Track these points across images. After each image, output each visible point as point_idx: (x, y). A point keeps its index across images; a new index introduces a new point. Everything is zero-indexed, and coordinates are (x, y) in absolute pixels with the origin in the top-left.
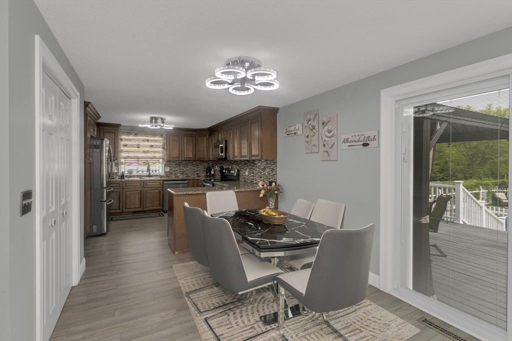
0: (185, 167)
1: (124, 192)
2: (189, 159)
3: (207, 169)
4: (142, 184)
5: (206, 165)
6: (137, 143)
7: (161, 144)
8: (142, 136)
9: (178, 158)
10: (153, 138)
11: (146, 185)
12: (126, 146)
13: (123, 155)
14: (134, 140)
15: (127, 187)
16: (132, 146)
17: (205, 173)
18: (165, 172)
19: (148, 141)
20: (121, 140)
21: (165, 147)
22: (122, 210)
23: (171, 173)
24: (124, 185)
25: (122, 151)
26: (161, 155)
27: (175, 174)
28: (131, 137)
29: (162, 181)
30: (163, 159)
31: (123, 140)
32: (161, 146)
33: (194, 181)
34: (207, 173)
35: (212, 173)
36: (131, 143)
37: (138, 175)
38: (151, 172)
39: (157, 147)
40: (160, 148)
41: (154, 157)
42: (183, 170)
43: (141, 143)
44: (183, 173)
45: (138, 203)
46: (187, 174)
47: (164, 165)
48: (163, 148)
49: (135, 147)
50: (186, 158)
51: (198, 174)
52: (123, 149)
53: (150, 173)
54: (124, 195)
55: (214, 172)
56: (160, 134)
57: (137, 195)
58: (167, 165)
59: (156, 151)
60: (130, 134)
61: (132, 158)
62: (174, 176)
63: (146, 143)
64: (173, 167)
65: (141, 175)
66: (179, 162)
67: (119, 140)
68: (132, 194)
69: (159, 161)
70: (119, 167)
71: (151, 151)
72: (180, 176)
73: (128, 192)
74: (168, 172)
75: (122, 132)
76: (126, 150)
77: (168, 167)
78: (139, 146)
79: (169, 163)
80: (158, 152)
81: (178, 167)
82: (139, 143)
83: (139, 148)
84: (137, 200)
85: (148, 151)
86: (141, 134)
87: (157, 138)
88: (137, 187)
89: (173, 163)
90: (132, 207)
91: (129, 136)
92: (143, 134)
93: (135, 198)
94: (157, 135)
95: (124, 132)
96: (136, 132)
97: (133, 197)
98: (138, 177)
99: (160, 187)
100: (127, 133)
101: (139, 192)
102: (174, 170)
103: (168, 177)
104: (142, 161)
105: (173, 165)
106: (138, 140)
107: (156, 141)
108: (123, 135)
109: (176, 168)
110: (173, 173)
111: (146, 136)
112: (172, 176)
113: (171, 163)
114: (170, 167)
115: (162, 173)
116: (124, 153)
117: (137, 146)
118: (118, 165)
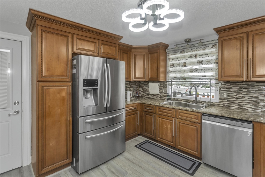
1: (157, 118)
4: (175, 113)
6: (183, 61)
7: (214, 57)
8: (189, 52)
10: (202, 52)
11: (179, 115)
12: (173, 65)
14: (180, 58)
15: (160, 113)
16: (178, 65)
18: (220, 99)
19: (196, 56)
20: (169, 59)
21: (219, 62)
22: (156, 137)
23: (232, 102)
24: (157, 111)
25: (169, 72)
26: (213, 73)
27: (239, 105)
28: (178, 55)
29: (199, 114)
30: (217, 79)
31: (171, 60)
32: (214, 61)
36: (177, 62)
37: (183, 98)
39: (208, 62)
40: (212, 63)
41: (204, 77)
43: (188, 61)
44: (256, 105)
45: (170, 135)
47: (218, 89)
48: (217, 63)
49: (181, 66)
52: (171, 69)
53: (196, 98)
54: (157, 122)
56: (213, 43)
57: (169, 125)
58: (223, 88)
59: (206, 68)
60: (177, 52)
61: (178, 79)
62: (235, 107)
63: (194, 60)
64: (235, 92)
65: (188, 100)
66: (248, 85)
67: (167, 61)
68: (164, 122)
69: (210, 82)
70: (168, 88)
71: (200, 69)
72: (249, 109)
73: (161, 119)
74: (225, 99)
75: (170, 51)
76: (173, 70)
77: (226, 91)
78: (186, 64)
79: (227, 85)
80: (210, 69)
81: (246, 93)
82: (186, 61)
83: (185, 66)
84: (169, 131)
85: (196, 69)
86: (187, 49)
87: (208, 51)
88: (169, 116)
89: (234, 85)
90: (165, 138)
91: (176, 54)
92: (190, 49)
93: (167, 128)
94: (206, 46)
95: (171, 51)
96: (182, 48)
97: (165, 127)
98: (184, 102)
99: (197, 123)
100: (174, 52)
101: (171, 121)
102: (237, 97)
103: (225, 106)
104: (188, 83)
105: (233, 89)
106: (185, 57)
107: (207, 54)
108: (171, 54)
109: (241, 94)
110: (235, 102)
111: (193, 50)
112: (233, 107)
113: (232, 86)
114: (230, 91)
115: (215, 100)
116: (171, 73)
117: (184, 64)
118: (167, 86)
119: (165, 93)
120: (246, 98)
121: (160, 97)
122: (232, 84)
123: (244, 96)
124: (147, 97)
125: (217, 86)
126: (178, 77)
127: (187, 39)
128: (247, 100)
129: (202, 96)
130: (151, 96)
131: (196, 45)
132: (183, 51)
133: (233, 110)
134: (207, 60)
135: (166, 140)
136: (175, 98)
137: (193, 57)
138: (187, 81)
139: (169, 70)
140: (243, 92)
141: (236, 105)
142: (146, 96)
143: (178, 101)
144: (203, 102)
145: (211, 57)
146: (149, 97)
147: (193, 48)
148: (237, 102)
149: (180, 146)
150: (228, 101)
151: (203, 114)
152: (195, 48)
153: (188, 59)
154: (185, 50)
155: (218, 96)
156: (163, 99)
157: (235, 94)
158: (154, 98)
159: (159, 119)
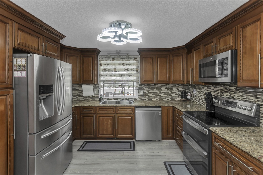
0: (158, 90)
1: (98, 117)
2: (163, 82)
3: (182, 92)
4: (114, 110)
5: (181, 88)
6: (114, 67)
7: (135, 67)
8: (118, 60)
9: (151, 81)
10: (128, 62)
11: (118, 111)
12: (104, 70)
13: (103, 78)
14: (111, 64)
15: (101, 112)
16: (109, 70)
17: (180, 96)
18: (139, 95)
19: (123, 64)
20: (101, 64)
21: (139, 70)
22: (96, 135)
23: (145, 96)
24: (98, 111)
25: (101, 75)
26: (135, 78)
27: (149, 98)
28: (109, 62)
29: (134, 107)
30: (137, 82)
31: (103, 65)
32: (135, 69)
33: (169, 108)
34: (182, 97)
35: (189, 97)
36: (108, 67)
37: (114, 97)
38: (126, 95)
39: (132, 70)
40: (134, 71)
41: (129, 81)
42: (157, 93)
43: (118, 67)
44: (156, 97)
45: (110, 129)
46: (160, 98)
47: (138, 88)
48: (137, 71)
49: (112, 71)
50: (160, 81)
51: (172, 98)
52: (102, 73)
53: (124, 96)
54: (97, 121)
55: (191, 96)
56: (135, 57)
57: (110, 121)
58: (141, 88)
59: (130, 74)
60: (108, 59)
61: (109, 82)
62: (147, 99)
63: (122, 67)
64: (147, 90)
65: (117, 98)
66: (153, 85)
67: (99, 65)
68: (105, 120)
69: (133, 84)
70: (99, 90)
71: (126, 74)
72: (153, 100)
73: (101, 117)
74: (142, 95)
75: (101, 57)
76: (104, 74)
77: (142, 90)
78: (116, 69)
79: (143, 86)
80: (133, 75)
81: (152, 90)
82: (116, 67)
83: (115, 71)
84: (109, 126)
85: (123, 74)
86: (117, 58)
87: (132, 62)
88: (110, 113)
89: (146, 86)
90: (105, 133)
91: (107, 61)
92: (119, 58)
93: (107, 124)
94: (131, 58)
95: (103, 57)
96: (113, 56)
97: (106, 123)
98: (115, 100)
99: (132, 114)
100: (105, 58)
101: (111, 117)
102: (148, 93)
103: (142, 100)
104: (118, 85)
105: (146, 88)
106: (115, 64)
107: (131, 64)
108: (102, 60)
109: (150, 91)
110: (147, 96)
111: (122, 59)
112: (146, 99)
113: (145, 86)
114: (144, 90)
115: (136, 96)
116: (103, 76)
117: (114, 69)
118: (98, 88)
119: (97, 94)
120: (152, 93)
121: (91, 99)
122: (145, 85)
123: (151, 92)
124: (76, 99)
125: (137, 87)
126: (109, 80)
127: (118, 50)
128: (152, 95)
129: (127, 94)
130: (81, 98)
131: (124, 56)
132: (113, 59)
133: (146, 101)
134: (131, 68)
135: (106, 135)
136: (106, 98)
137: (121, 65)
138: (117, 84)
139: (101, 74)
140: (151, 90)
141: (148, 98)
142: (74, 99)
143: (109, 100)
144: (129, 98)
145: (133, 66)
146: (78, 99)
147: (121, 58)
148: (148, 96)
149: (119, 135)
150: (143, 96)
151: (135, 107)
152: (123, 58)
153: (118, 66)
154: (115, 58)
155: (138, 93)
156: (95, 100)
157: (147, 91)
158: (84, 100)
159: (100, 118)
